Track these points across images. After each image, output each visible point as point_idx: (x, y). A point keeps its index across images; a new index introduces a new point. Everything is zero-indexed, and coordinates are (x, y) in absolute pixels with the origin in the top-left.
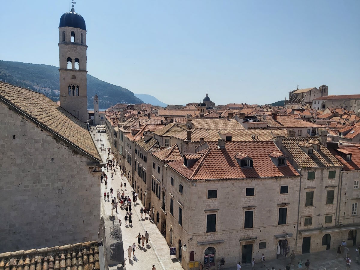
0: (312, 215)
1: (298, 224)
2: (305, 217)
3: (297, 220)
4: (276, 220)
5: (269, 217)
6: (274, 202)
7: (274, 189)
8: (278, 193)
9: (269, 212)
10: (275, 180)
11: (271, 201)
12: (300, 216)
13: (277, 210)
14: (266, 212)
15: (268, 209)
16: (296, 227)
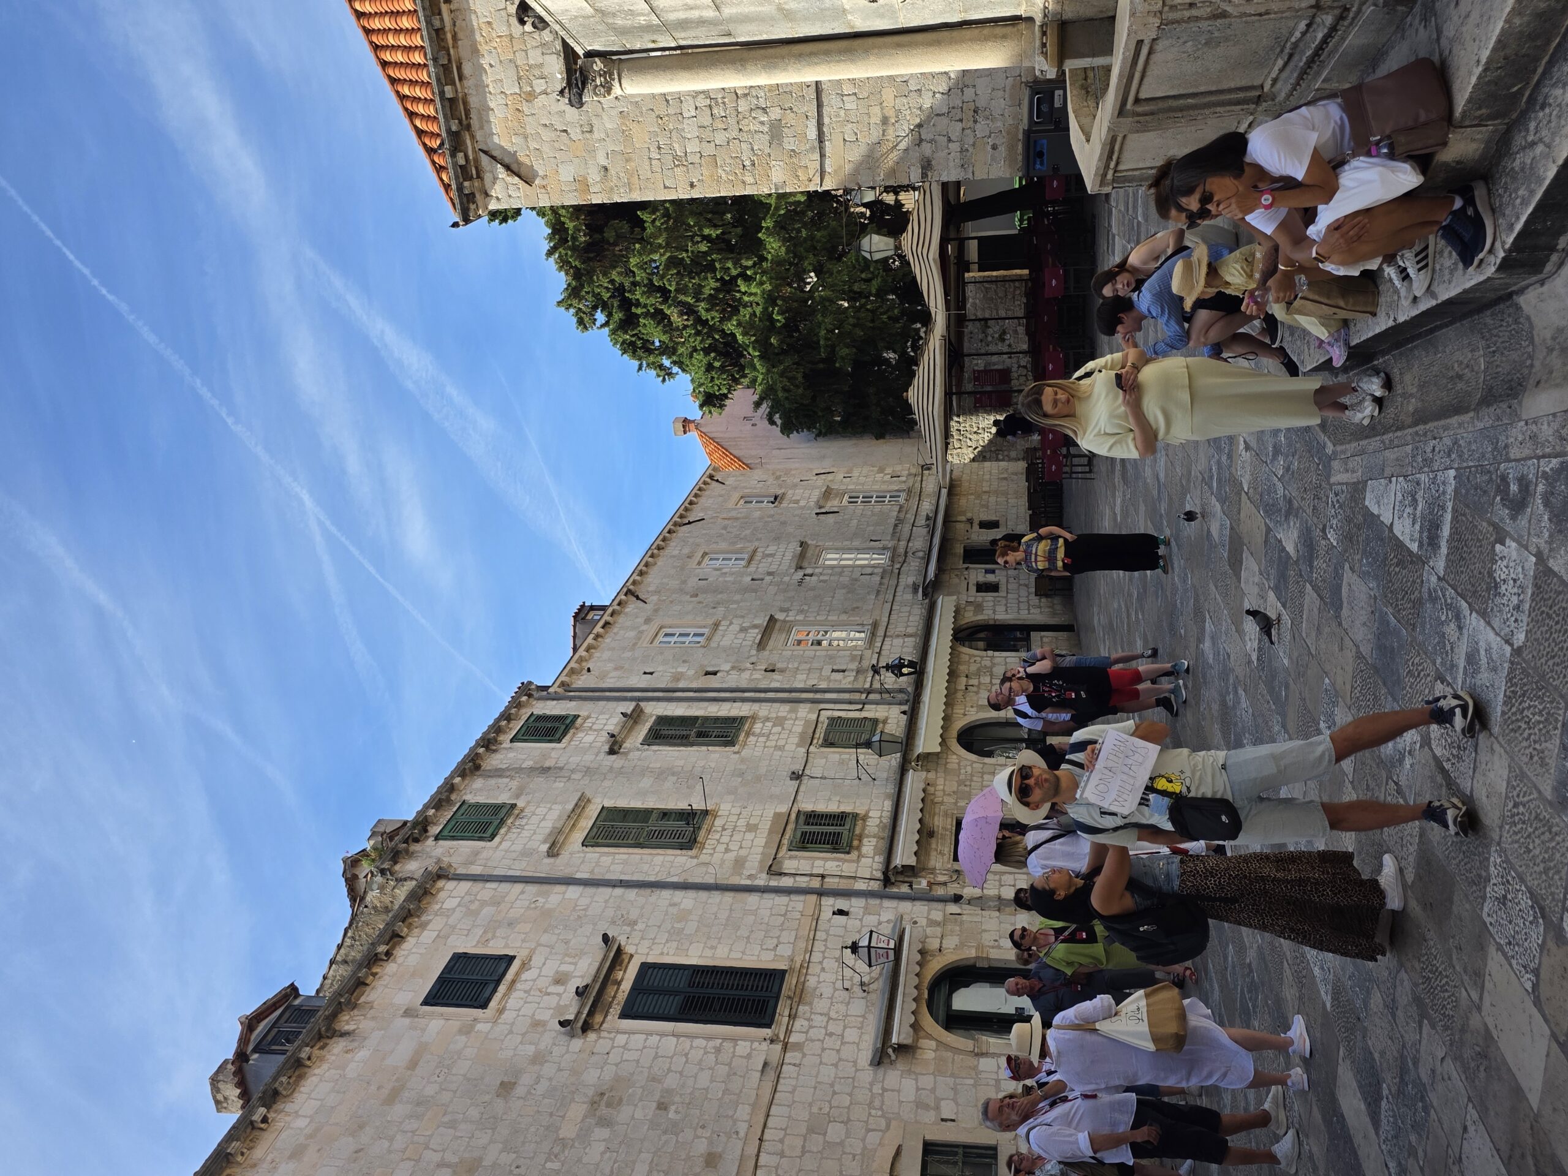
0: (777, 815)
1: (821, 893)
2: (784, 848)
3: (783, 900)
4: (718, 1050)
5: (662, 1106)
6: (538, 1059)
7: (413, 1064)
8: (467, 1030)
9: (615, 1103)
10: (337, 1046)
11: (506, 1088)
12: (762, 880)
13: (621, 1039)
14: (601, 1133)
15: (577, 1110)
16: (841, 904)
